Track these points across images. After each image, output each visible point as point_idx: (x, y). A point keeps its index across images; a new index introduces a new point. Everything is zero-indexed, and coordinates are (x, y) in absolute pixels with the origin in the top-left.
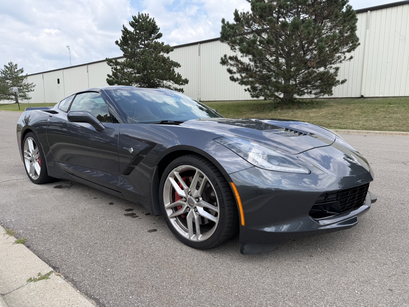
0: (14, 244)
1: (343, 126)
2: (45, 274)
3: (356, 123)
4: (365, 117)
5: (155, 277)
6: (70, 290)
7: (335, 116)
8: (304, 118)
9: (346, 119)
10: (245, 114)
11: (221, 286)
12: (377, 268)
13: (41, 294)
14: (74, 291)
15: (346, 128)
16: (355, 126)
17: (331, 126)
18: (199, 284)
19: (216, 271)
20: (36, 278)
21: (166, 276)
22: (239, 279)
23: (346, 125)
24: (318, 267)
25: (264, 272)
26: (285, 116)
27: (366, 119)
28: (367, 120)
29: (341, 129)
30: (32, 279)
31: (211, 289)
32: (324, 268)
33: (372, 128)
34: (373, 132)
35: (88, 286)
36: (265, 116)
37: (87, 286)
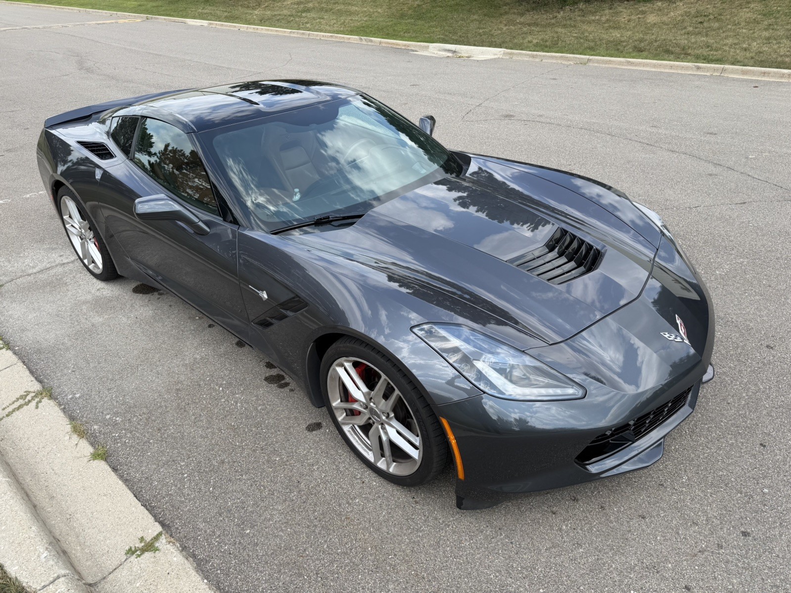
0: (90, 461)
1: (715, 53)
2: (150, 539)
3: (744, 46)
4: (766, 29)
5: (320, 551)
6: (194, 579)
7: (701, 23)
8: (634, 27)
9: (724, 34)
10: (506, 13)
11: (423, 574)
12: (678, 533)
13: (152, 586)
14: (198, 579)
15: (721, 61)
16: (740, 55)
17: (689, 54)
18: (388, 568)
19: (417, 537)
20: (138, 547)
21: (338, 549)
22: (451, 556)
23: (720, 52)
24: (581, 530)
25: (493, 540)
26: (593, 20)
27: (766, 34)
28: (768, 39)
29: (708, 62)
30: (133, 549)
31: (406, 580)
32: (591, 532)
33: (776, 62)
34: (774, 73)
35: (219, 572)
36: (549, 21)
37: (217, 570)
